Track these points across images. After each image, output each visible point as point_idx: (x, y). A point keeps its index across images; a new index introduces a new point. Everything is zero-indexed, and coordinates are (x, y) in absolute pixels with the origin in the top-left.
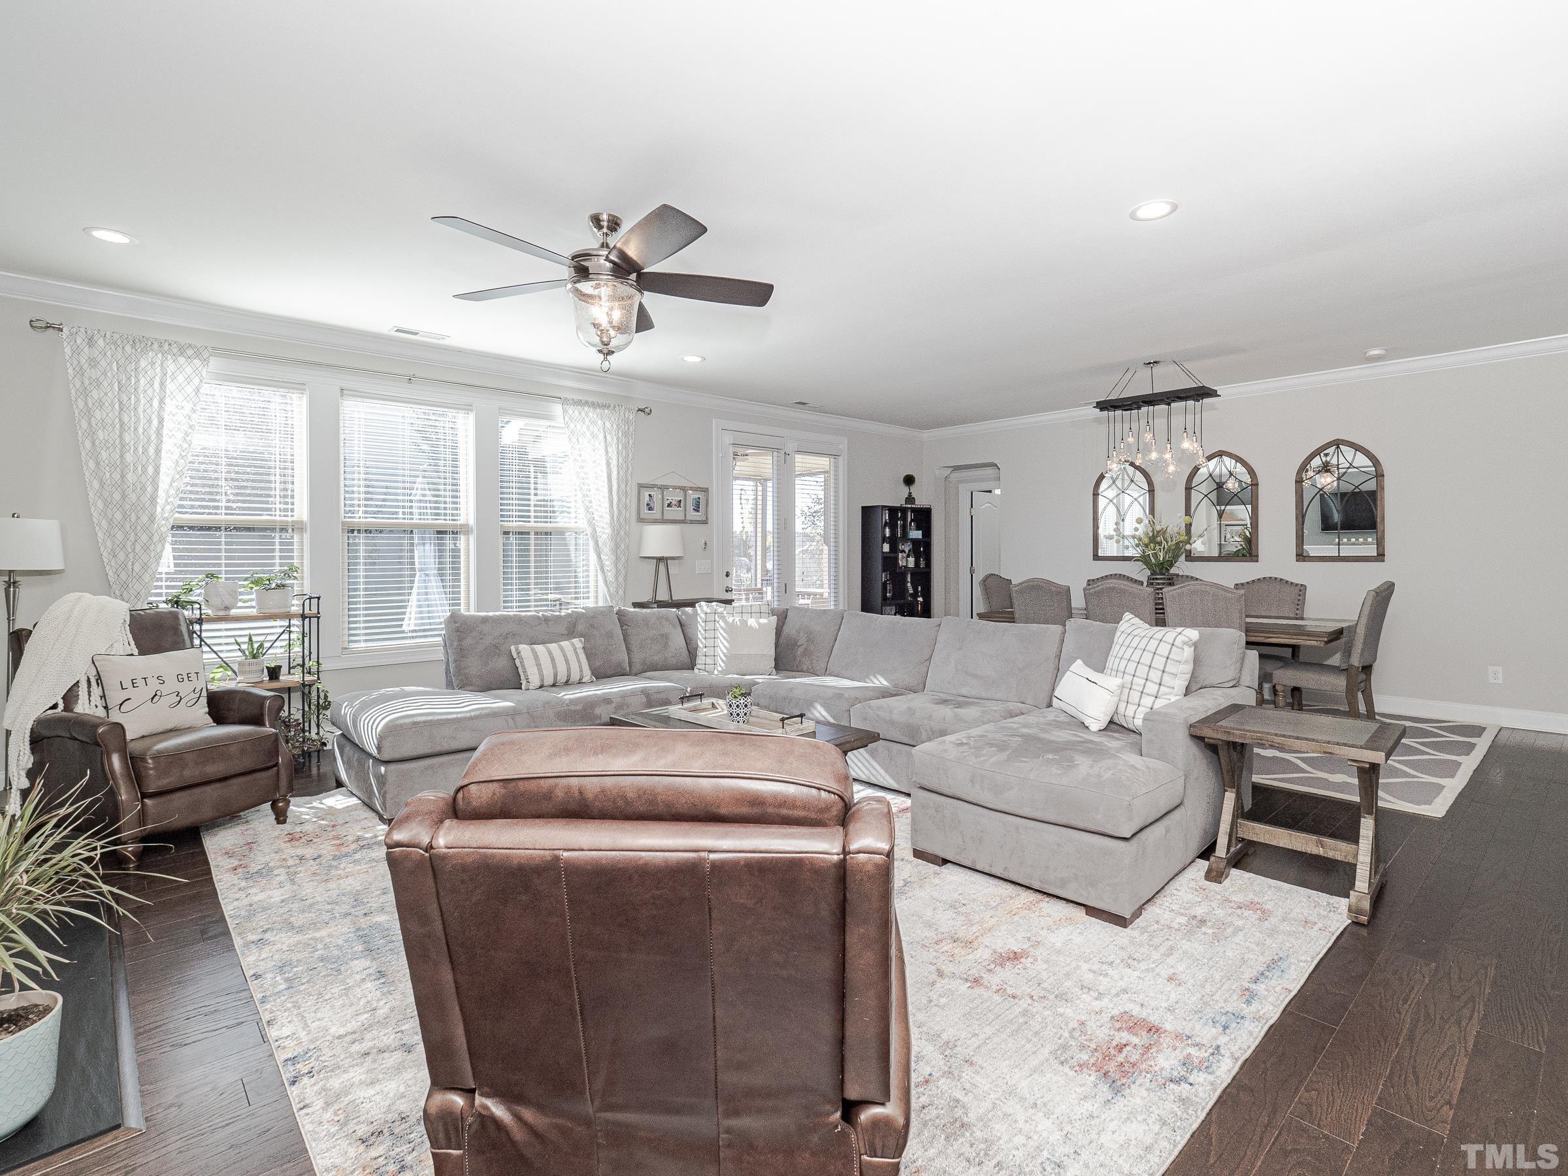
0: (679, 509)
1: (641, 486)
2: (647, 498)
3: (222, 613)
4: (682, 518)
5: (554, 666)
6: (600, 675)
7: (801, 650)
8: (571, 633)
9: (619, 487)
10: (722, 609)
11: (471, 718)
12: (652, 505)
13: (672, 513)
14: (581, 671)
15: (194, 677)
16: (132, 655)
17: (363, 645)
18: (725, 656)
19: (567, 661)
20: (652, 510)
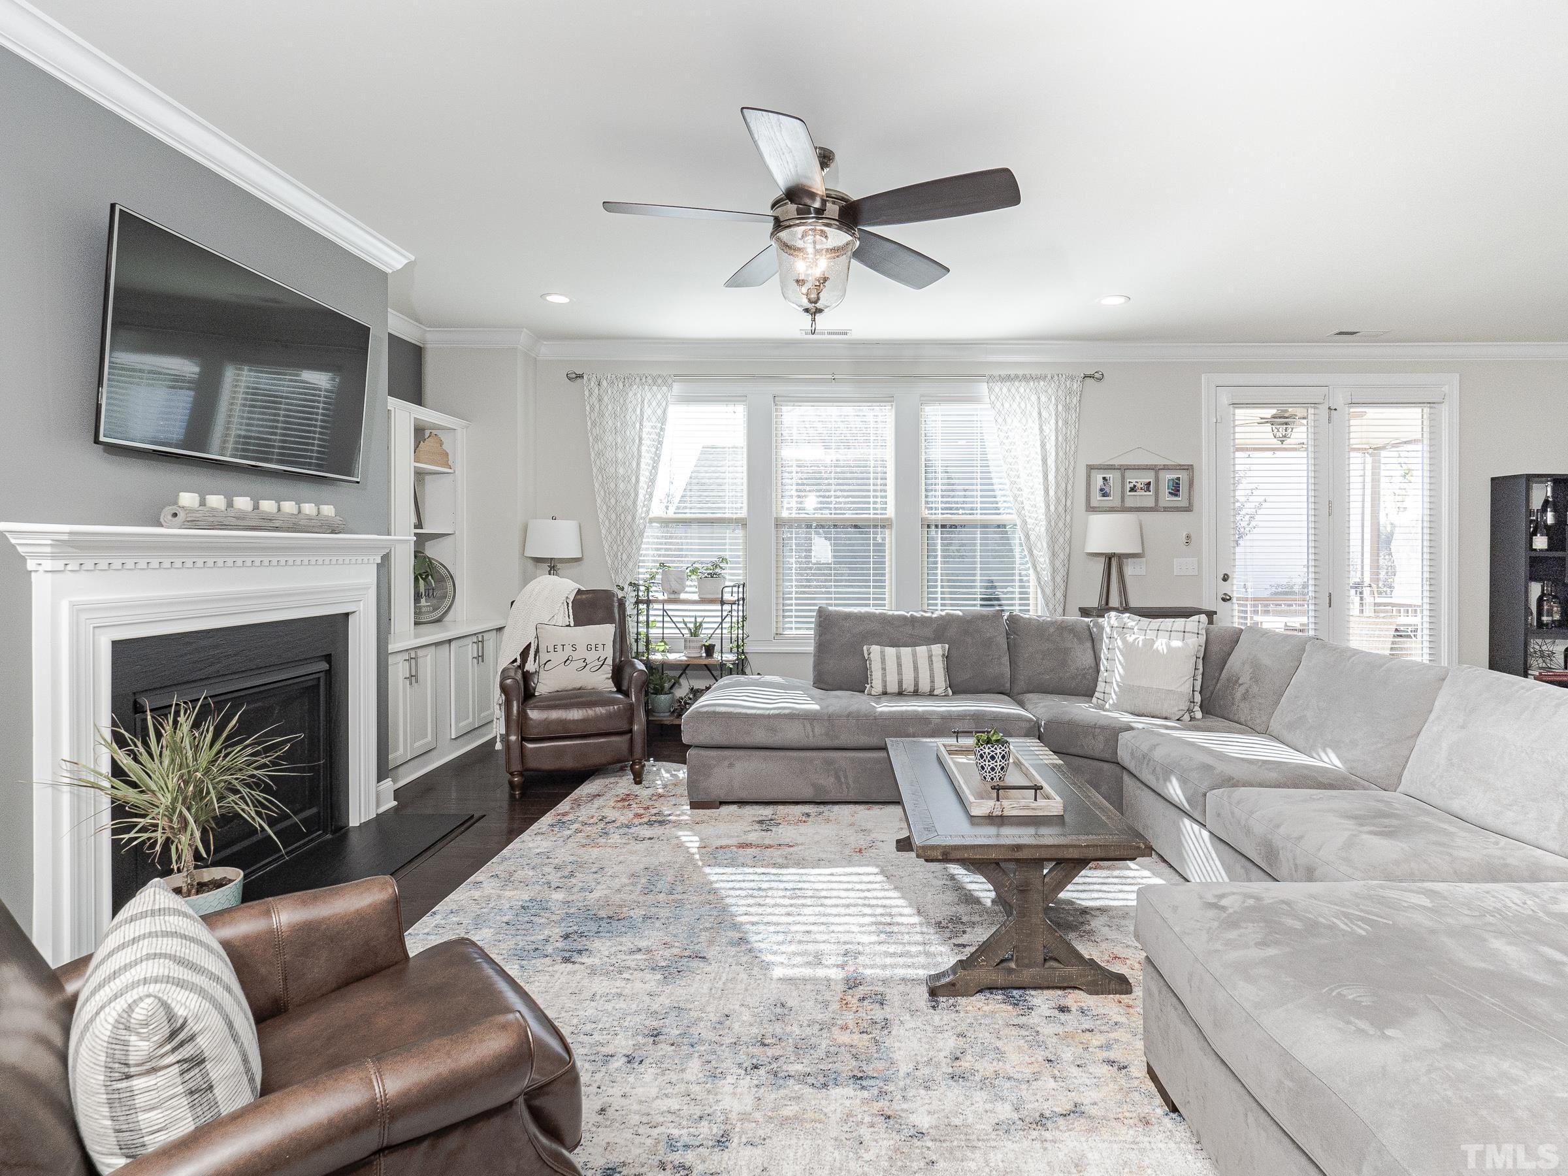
0: (1148, 493)
1: (1091, 468)
2: (1100, 482)
3: (672, 596)
4: (1151, 504)
5: (900, 673)
6: (958, 688)
7: (1242, 690)
8: (936, 639)
9: (1057, 469)
10: (1133, 623)
11: (769, 716)
12: (1107, 490)
13: (1132, 500)
14: (932, 682)
15: (600, 647)
16: (569, 626)
17: (794, 632)
18: (1118, 685)
19: (916, 669)
20: (1108, 496)
